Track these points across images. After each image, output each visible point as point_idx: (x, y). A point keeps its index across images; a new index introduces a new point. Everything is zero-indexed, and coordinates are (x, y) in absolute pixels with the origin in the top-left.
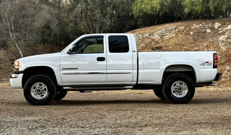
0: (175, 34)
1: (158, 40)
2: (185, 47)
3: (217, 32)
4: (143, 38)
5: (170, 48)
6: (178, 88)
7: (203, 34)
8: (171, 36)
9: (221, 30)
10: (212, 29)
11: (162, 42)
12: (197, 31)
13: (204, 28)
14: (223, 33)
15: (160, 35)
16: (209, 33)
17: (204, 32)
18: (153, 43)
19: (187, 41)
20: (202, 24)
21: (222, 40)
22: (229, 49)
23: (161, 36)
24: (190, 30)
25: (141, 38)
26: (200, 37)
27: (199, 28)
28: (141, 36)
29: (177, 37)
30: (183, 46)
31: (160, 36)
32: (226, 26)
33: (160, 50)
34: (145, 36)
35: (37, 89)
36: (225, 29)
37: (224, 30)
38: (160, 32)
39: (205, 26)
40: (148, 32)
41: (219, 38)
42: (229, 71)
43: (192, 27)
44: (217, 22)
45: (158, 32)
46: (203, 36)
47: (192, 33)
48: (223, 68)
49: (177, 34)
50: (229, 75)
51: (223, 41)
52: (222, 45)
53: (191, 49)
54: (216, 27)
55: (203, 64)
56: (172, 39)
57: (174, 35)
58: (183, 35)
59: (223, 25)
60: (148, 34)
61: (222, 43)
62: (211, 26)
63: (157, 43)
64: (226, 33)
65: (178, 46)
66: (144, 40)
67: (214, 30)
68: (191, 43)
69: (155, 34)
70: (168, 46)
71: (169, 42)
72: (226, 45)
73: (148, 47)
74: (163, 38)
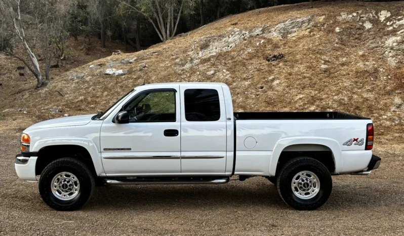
0: (308, 30)
1: (278, 42)
2: (325, 57)
3: (384, 29)
4: (251, 36)
5: (298, 57)
6: (302, 183)
7: (358, 33)
8: (301, 34)
9: (391, 26)
10: (375, 22)
11: (285, 44)
12: (348, 26)
13: (360, 19)
14: (394, 32)
15: (282, 31)
16: (369, 30)
17: (359, 29)
18: (269, 47)
19: (329, 46)
20: (357, 13)
21: (390, 45)
22: (401, 63)
23: (284, 33)
24: (336, 23)
25: (248, 36)
26: (352, 38)
27: (351, 20)
28: (247, 32)
29: (311, 37)
30: (321, 54)
31: (282, 34)
32: (399, 17)
33: (280, 60)
34: (255, 34)
35: (61, 182)
36: (398, 23)
37: (396, 25)
38: (281, 25)
39: (363, 17)
40: (260, 25)
41: (386, 42)
42: (398, 107)
43: (339, 18)
44: (384, 10)
45: (277, 26)
46: (357, 36)
47: (337, 30)
48: (389, 100)
49: (312, 31)
50: (399, 114)
51: (392, 48)
52: (391, 54)
53: (335, 60)
54: (382, 18)
55: (348, 143)
56: (302, 41)
57: (307, 33)
58: (321, 33)
59: (395, 15)
60: (261, 29)
61: (390, 52)
62: (373, 17)
63: (276, 46)
64: (399, 33)
65: (312, 54)
66: (252, 41)
67: (377, 24)
68: (336, 49)
69: (273, 29)
70: (295, 53)
71: (296, 46)
72: (396, 55)
73: (260, 55)
74: (287, 37)
